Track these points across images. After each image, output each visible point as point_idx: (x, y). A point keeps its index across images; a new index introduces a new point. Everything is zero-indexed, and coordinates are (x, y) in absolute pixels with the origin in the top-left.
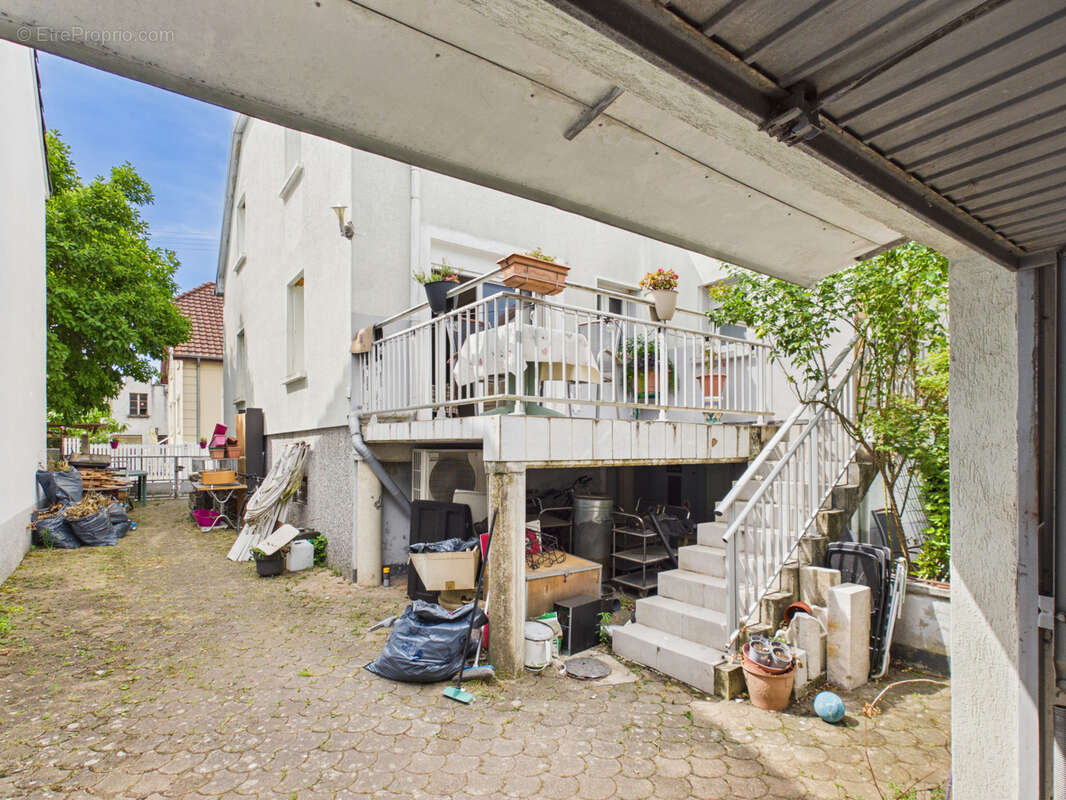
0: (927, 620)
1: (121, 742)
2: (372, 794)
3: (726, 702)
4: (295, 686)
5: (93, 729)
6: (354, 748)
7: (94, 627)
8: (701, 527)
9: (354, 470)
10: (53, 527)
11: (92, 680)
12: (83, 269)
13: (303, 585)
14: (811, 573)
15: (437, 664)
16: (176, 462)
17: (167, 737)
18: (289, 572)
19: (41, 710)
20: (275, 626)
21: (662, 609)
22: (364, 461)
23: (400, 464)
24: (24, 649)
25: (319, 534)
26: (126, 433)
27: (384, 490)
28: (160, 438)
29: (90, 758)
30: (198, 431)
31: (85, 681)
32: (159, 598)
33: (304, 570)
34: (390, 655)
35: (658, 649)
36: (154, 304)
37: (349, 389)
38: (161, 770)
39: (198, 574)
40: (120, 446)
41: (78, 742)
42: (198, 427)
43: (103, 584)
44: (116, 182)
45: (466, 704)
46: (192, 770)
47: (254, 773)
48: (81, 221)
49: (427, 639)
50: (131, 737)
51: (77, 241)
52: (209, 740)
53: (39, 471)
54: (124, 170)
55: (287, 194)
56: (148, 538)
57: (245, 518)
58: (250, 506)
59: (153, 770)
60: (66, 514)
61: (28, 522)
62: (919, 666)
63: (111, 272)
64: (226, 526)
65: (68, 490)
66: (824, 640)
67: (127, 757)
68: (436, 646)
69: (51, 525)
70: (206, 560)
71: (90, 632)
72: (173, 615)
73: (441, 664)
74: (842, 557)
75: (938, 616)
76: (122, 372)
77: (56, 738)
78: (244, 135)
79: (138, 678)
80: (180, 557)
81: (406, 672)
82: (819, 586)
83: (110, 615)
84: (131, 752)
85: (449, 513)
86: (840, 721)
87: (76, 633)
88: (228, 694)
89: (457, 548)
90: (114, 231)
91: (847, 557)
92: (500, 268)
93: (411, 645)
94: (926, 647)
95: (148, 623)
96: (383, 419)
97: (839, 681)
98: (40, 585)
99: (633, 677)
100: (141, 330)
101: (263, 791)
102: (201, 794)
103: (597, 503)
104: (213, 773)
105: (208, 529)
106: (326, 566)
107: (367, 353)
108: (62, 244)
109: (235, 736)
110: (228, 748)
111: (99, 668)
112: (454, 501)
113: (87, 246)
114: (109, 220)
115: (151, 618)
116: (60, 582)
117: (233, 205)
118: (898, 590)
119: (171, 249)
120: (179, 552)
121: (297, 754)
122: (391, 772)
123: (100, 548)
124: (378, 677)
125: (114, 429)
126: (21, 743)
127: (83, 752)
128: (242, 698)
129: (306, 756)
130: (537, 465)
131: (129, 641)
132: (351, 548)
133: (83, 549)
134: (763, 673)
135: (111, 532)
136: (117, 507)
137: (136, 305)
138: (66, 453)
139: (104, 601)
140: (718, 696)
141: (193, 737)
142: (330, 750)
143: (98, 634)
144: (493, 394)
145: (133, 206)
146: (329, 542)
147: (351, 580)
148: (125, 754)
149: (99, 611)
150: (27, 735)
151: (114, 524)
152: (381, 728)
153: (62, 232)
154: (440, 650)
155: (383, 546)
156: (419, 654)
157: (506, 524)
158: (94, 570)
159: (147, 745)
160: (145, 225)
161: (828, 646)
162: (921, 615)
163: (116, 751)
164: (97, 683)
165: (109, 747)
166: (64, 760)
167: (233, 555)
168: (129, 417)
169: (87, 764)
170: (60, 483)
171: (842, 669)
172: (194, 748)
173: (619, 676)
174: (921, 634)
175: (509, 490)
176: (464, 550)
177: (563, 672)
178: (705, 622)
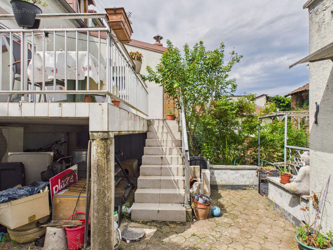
8: (142, 158)
35: (158, 211)
75: (215, 174)
82: (195, 172)
94: (211, 183)
99: (154, 229)
112: (8, 161)
130: (117, 134)
140: (188, 221)
157: (109, 169)
176: (39, 192)
177: (128, 242)
178: (170, 194)
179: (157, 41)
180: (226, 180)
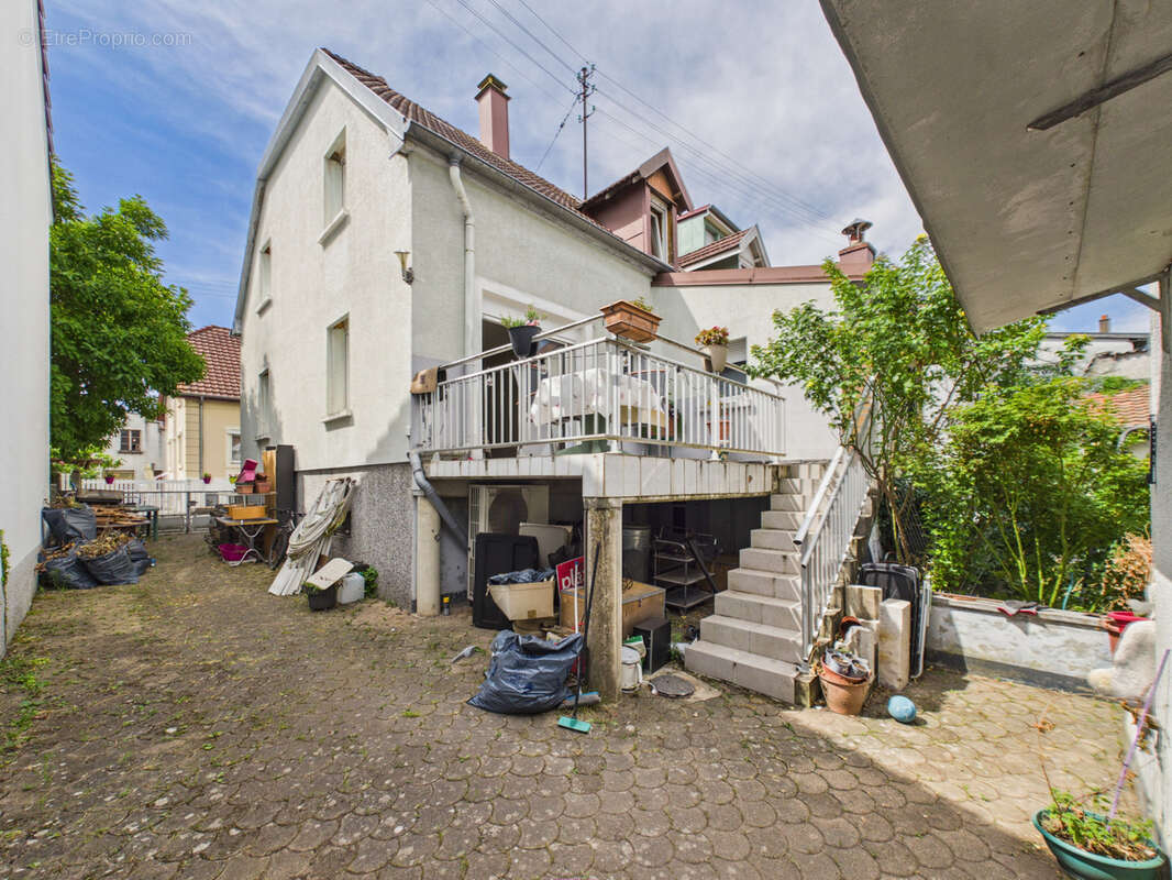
0: (946, 626)
1: (228, 816)
2: (546, 848)
3: (808, 710)
4: (405, 729)
5: (188, 804)
6: (500, 795)
7: (144, 677)
8: (743, 552)
9: (412, 506)
10: (64, 568)
11: (164, 741)
12: (88, 301)
13: (362, 618)
14: (857, 591)
15: (546, 695)
16: (189, 497)
17: (283, 804)
18: (341, 604)
19: (114, 786)
20: (352, 663)
21: (727, 627)
22: (425, 497)
23: (457, 499)
24: (66, 710)
25: (368, 566)
26: (120, 468)
27: (443, 524)
28: (157, 473)
29: (197, 842)
30: (201, 467)
31: (156, 743)
32: (210, 640)
33: (356, 602)
34: (497, 689)
35: (735, 664)
36: (168, 340)
37: (409, 427)
38: (292, 847)
39: (243, 612)
40: (116, 482)
41: (174, 822)
42: (201, 463)
43: (137, 626)
44: (124, 214)
45: (586, 733)
46: (330, 844)
47: (405, 839)
48: (86, 251)
49: (536, 671)
50: (241, 809)
51: (81, 272)
52: (334, 802)
53: (45, 508)
54: (134, 204)
55: (327, 241)
56: (171, 575)
57: (288, 552)
58: (293, 540)
59: (282, 848)
60: (79, 553)
61: (35, 563)
62: (939, 664)
63: (120, 305)
64: (254, 560)
65: (80, 527)
66: (876, 647)
67: (244, 835)
68: (544, 677)
69: (62, 564)
70: (247, 595)
71: (141, 682)
72: (234, 657)
73: (550, 695)
74: (877, 576)
75: (957, 623)
76: (127, 408)
77: (144, 820)
78: (270, 183)
79: (219, 733)
80: (216, 593)
81: (516, 705)
82: (864, 602)
83: (159, 661)
84: (246, 829)
85: (515, 545)
86: (913, 721)
87: (125, 684)
88: (335, 745)
89: (534, 579)
90: (124, 264)
91: (881, 576)
92: (603, 314)
93: (520, 678)
94: (945, 648)
95: (206, 668)
96: (444, 457)
97: (891, 684)
98: (62, 632)
99: (715, 693)
100: (153, 366)
101: (425, 861)
102: (354, 873)
103: (638, 532)
104: (355, 843)
105: (237, 563)
106: (377, 596)
107: (429, 394)
108: (65, 273)
109: (362, 795)
110: (361, 811)
111: (168, 726)
112: (520, 534)
113: (94, 277)
114: (118, 252)
115: (210, 663)
116: (85, 627)
117: (256, 249)
118: (926, 602)
119: (185, 287)
120: (213, 588)
121: (444, 808)
122: (552, 820)
123: (121, 588)
124: (484, 712)
125: (108, 464)
126: (101, 833)
127: (186, 836)
128: (352, 747)
129: (453, 811)
130: (631, 500)
131: (192, 690)
132: (410, 580)
133: (100, 589)
134: (847, 684)
135: (131, 570)
136: (134, 544)
137: (149, 341)
138: (63, 489)
139: (146, 645)
140: (799, 705)
141: (314, 801)
142: (477, 800)
143: (152, 684)
144: (592, 433)
145: (146, 241)
146: (380, 574)
147: (410, 610)
148: (238, 832)
149: (143, 658)
150: (105, 823)
151: (134, 561)
152: (518, 769)
153: (65, 261)
154: (549, 681)
155: (441, 576)
156: (530, 687)
157: (608, 557)
158: (122, 611)
159: (262, 816)
160: (159, 262)
161: (879, 654)
162: (941, 622)
163: (226, 829)
164: (171, 745)
165: (216, 824)
166: (165, 849)
167: (276, 588)
168: (120, 452)
169: (196, 850)
170: (71, 520)
171: (893, 673)
172: (321, 814)
173: (703, 693)
174: (941, 639)
175: (611, 524)
176: (542, 581)
177: (654, 691)
178: (773, 638)
179: (852, 239)
180: (1004, 649)
